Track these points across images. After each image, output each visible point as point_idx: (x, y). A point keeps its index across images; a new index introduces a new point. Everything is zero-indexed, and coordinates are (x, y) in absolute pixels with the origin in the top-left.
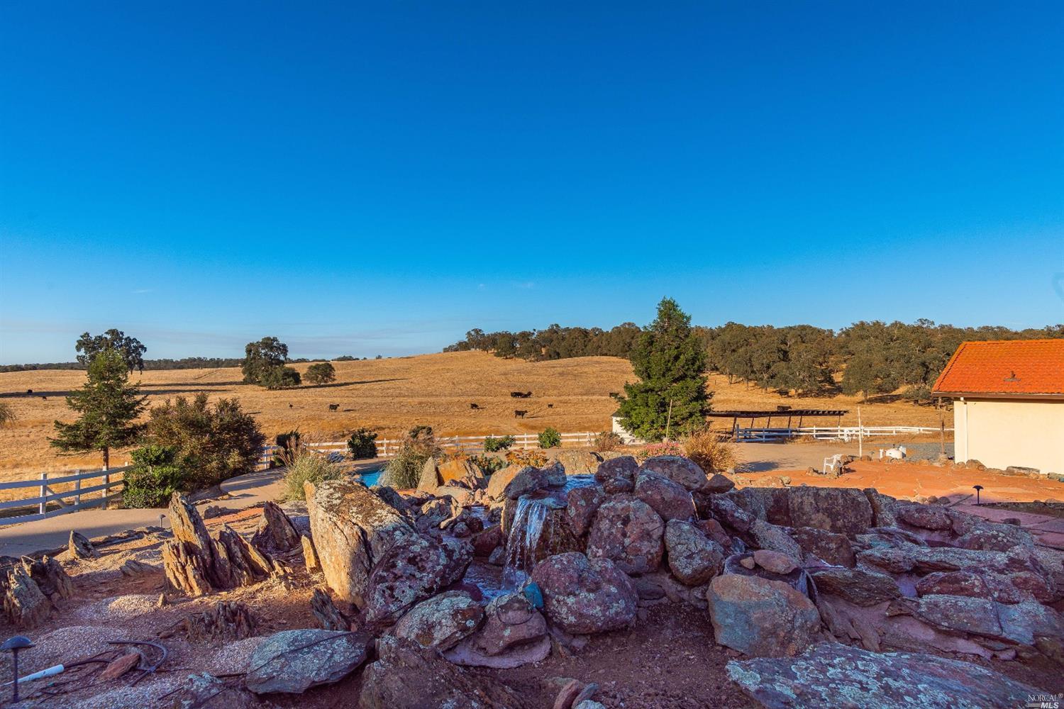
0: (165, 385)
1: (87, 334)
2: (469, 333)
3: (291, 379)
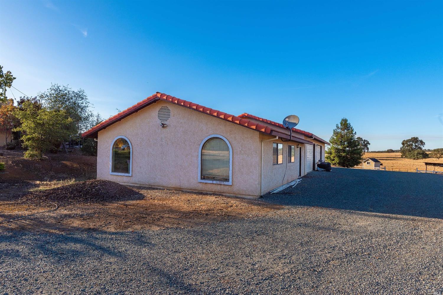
3: (421, 155)
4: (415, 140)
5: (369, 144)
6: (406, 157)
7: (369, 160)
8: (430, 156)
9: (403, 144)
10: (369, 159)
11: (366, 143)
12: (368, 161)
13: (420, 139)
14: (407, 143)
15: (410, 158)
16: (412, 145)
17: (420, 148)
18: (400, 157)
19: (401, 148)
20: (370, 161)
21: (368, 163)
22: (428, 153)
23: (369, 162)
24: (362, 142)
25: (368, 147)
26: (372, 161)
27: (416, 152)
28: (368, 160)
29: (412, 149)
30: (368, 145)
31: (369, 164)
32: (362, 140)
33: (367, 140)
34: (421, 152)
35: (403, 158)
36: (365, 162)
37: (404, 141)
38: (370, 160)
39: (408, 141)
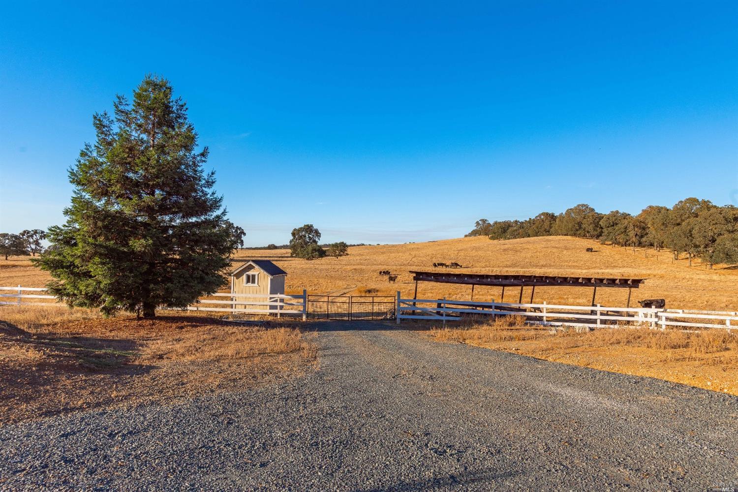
3: (317, 253)
4: (309, 229)
5: (245, 234)
6: (297, 256)
7: (253, 267)
8: (327, 254)
9: (293, 234)
10: (254, 265)
11: (239, 232)
12: (251, 273)
13: (315, 227)
14: (298, 234)
15: (303, 257)
16: (305, 236)
17: (315, 242)
18: (290, 255)
19: (291, 242)
20: (257, 271)
21: (248, 277)
22: (324, 249)
23: (254, 276)
24: (234, 231)
25: (242, 239)
26: (262, 271)
27: (310, 248)
28: (250, 268)
29: (306, 243)
30: (242, 235)
31: (253, 282)
32: (234, 227)
33: (240, 228)
34: (317, 248)
35: (293, 257)
36: (238, 275)
37: (295, 230)
38: (257, 267)
39: (301, 230)
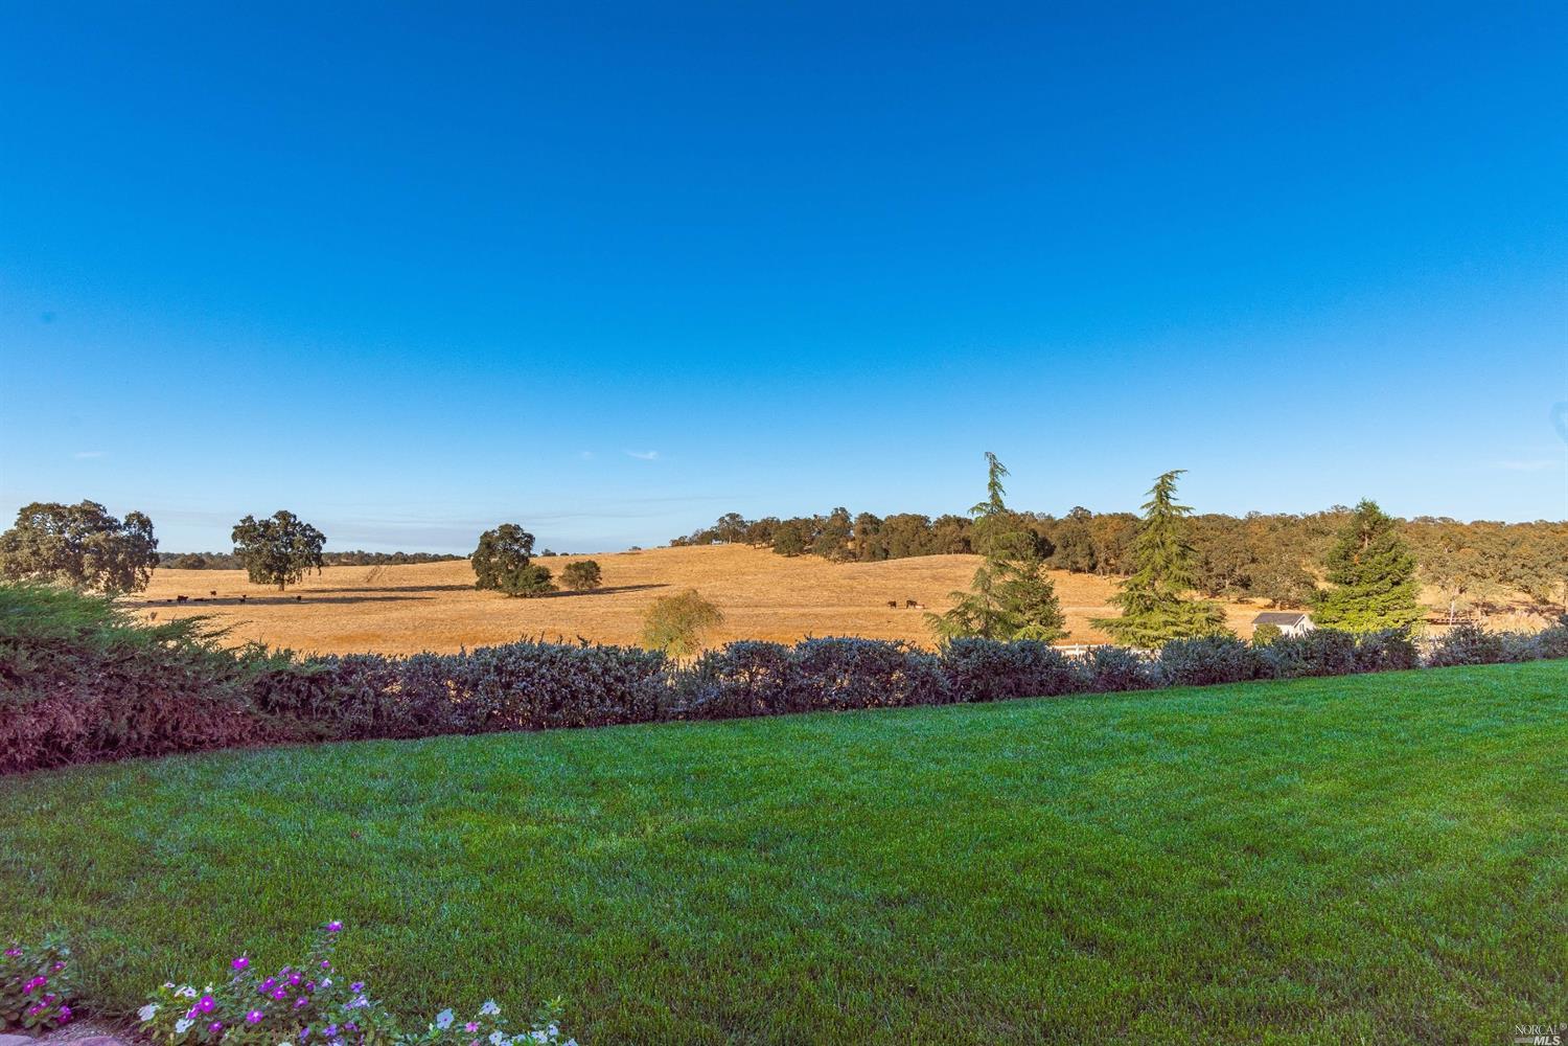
0: (344, 590)
1: (250, 518)
2: (722, 520)
